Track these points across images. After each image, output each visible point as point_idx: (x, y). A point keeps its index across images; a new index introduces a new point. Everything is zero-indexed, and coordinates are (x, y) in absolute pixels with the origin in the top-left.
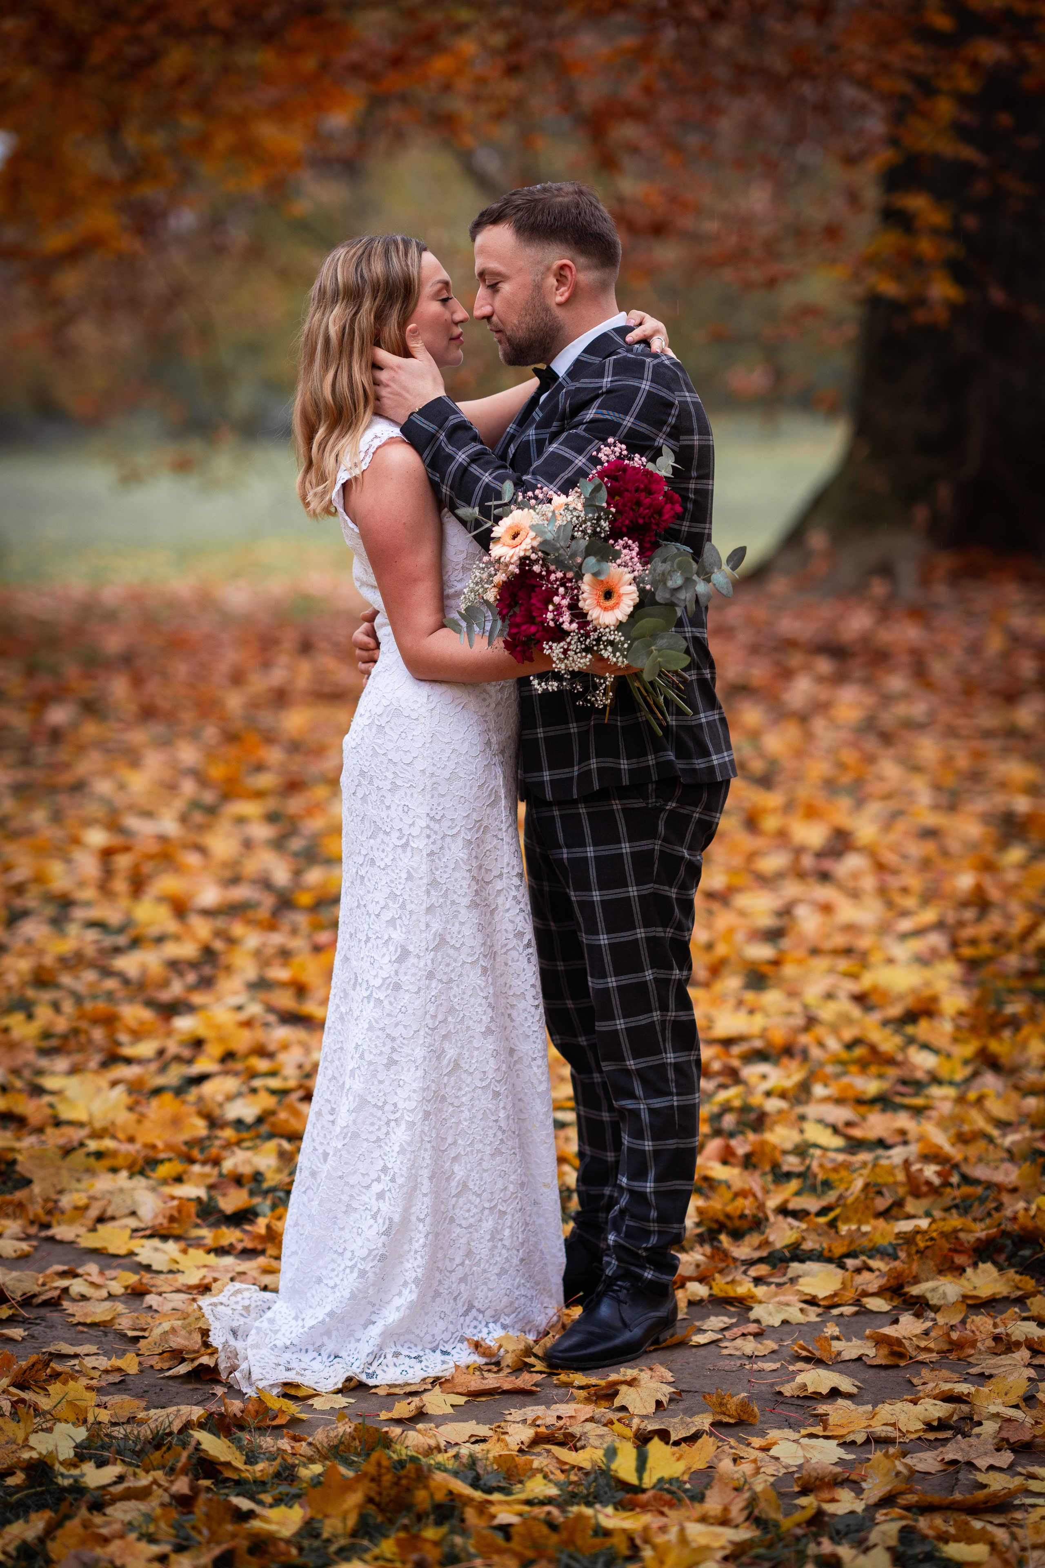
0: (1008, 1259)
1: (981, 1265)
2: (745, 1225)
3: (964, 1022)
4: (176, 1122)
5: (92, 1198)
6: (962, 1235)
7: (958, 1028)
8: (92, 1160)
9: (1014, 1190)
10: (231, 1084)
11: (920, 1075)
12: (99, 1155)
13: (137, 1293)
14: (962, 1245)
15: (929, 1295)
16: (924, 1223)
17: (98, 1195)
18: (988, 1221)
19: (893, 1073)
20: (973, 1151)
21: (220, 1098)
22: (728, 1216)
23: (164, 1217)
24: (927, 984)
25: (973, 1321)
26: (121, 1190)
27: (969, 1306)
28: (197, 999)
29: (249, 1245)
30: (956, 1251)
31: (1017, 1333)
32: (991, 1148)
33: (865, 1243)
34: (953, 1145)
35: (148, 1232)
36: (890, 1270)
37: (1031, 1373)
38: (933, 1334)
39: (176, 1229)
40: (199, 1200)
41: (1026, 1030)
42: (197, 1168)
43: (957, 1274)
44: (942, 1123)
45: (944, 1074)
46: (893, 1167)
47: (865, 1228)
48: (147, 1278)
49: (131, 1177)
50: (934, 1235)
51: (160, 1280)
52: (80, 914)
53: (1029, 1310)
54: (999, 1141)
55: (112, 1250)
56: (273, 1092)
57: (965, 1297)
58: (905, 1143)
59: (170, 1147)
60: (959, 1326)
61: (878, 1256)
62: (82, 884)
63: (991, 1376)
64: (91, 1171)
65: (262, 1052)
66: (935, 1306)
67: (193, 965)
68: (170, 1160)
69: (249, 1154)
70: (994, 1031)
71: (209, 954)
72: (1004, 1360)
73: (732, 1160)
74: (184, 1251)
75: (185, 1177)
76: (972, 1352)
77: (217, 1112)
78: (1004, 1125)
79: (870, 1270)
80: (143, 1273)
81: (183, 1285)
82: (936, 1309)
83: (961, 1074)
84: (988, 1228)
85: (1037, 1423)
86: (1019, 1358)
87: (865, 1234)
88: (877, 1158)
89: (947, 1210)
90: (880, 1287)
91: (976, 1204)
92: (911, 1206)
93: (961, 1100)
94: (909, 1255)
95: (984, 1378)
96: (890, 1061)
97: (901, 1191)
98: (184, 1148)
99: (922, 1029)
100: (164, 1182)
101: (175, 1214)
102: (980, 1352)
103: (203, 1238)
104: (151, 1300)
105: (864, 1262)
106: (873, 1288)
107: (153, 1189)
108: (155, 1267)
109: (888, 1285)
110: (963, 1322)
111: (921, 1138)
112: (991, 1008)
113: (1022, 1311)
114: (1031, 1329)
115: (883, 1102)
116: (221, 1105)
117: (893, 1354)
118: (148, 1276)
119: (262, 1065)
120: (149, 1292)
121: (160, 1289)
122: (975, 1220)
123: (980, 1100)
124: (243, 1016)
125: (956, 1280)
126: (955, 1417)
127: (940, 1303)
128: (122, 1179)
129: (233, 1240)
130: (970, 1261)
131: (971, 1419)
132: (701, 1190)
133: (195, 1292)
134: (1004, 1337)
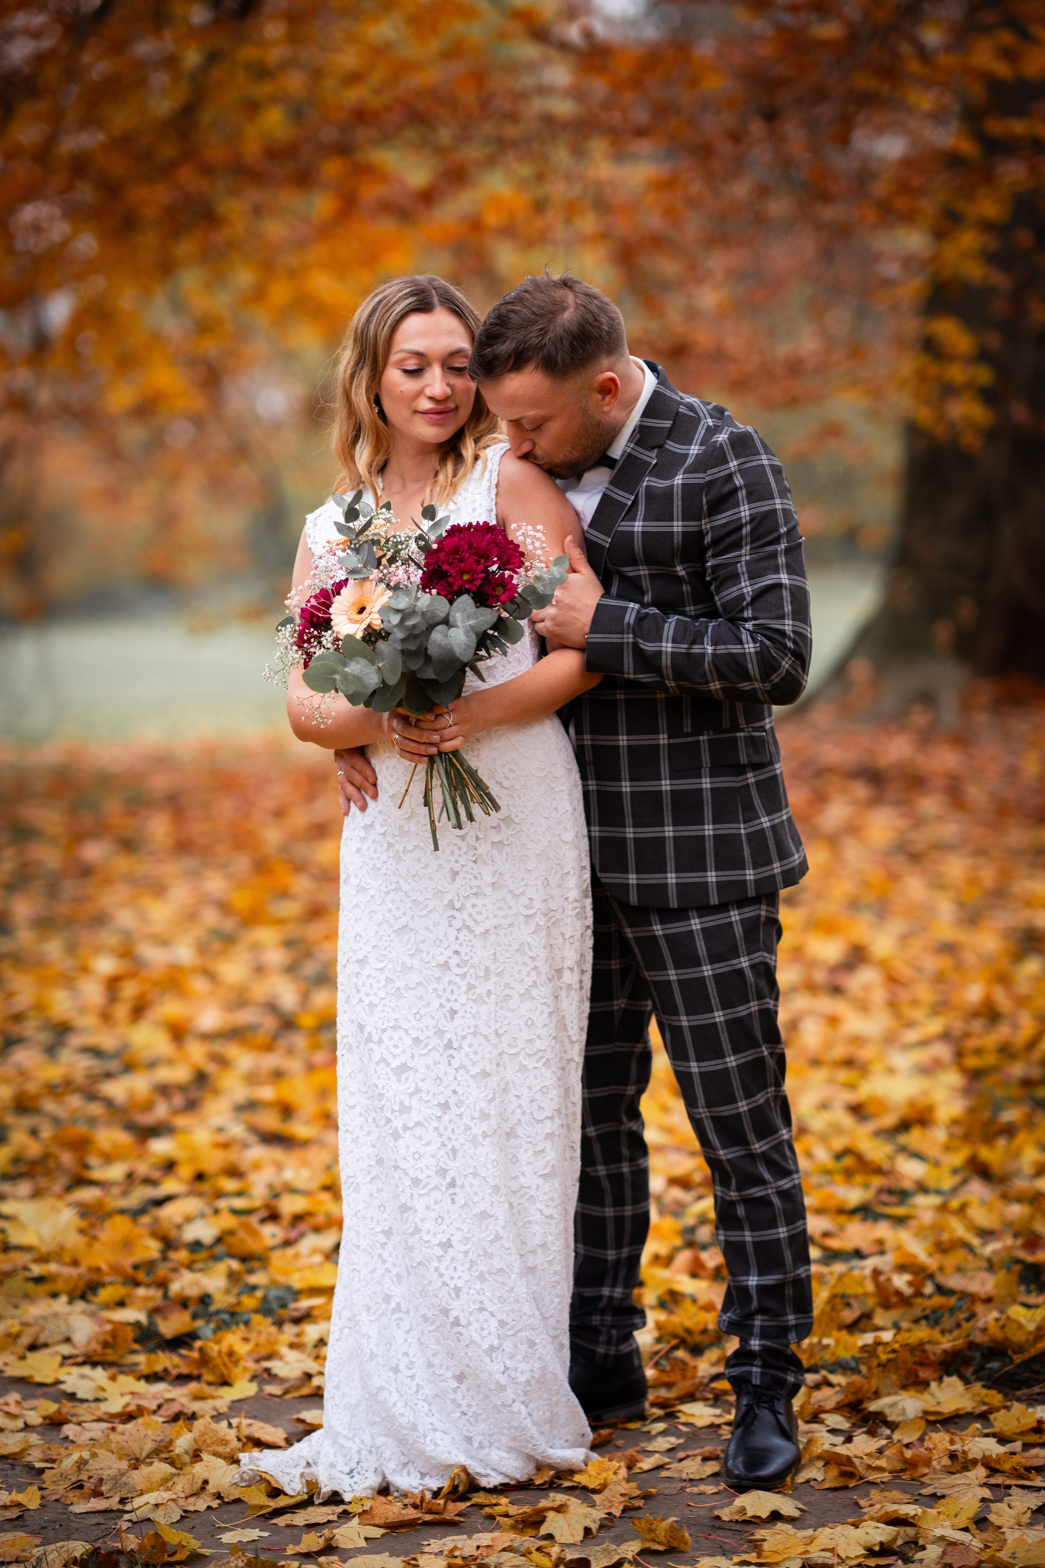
0: (975, 1373)
1: (946, 1379)
2: (706, 1340)
3: (958, 1131)
4: (127, 1244)
5: (26, 1324)
6: (928, 1347)
7: (952, 1136)
8: (30, 1286)
9: (988, 1300)
10: (191, 1205)
11: (907, 1184)
12: (39, 1280)
13: (54, 1423)
14: (927, 1358)
15: (887, 1411)
16: (887, 1336)
17: (32, 1321)
18: (956, 1333)
19: (877, 1182)
20: (950, 1261)
21: (178, 1219)
22: (688, 1331)
23: (98, 1342)
24: (925, 1093)
25: (930, 1438)
26: (56, 1315)
27: (929, 1423)
28: (181, 1121)
29: (185, 1370)
30: (921, 1364)
31: (975, 1450)
32: (970, 1258)
33: (828, 1357)
34: (931, 1255)
35: (80, 1359)
36: (848, 1384)
37: (986, 1493)
38: (887, 1453)
39: (111, 1356)
40: (137, 1324)
41: (1021, 1137)
42: (141, 1292)
43: (920, 1388)
44: (920, 1233)
45: (931, 1183)
46: (863, 1278)
47: (826, 1341)
48: (68, 1407)
49: (71, 1302)
50: (896, 1346)
51: (82, 1409)
52: (75, 1041)
53: (993, 1426)
54: (979, 1250)
55: (38, 1379)
56: (236, 1212)
57: (926, 1413)
58: (882, 1253)
59: (116, 1269)
60: (916, 1444)
61: (840, 1370)
62: (82, 1010)
63: (943, 1497)
64: (28, 1297)
65: (234, 1172)
66: (893, 1422)
67: (182, 1088)
68: (111, 1283)
69: (198, 1276)
70: (989, 1139)
71: (201, 1078)
72: (958, 1479)
73: (702, 1273)
74: (113, 1378)
75: (127, 1301)
76: (926, 1471)
77: (173, 1234)
78: (986, 1234)
79: (830, 1385)
80: (64, 1401)
81: (106, 1413)
82: (893, 1426)
83: (948, 1182)
84: (955, 1339)
85: (987, 1547)
86: (974, 1477)
87: (827, 1347)
88: (852, 1269)
89: (916, 1321)
90: (838, 1403)
91: (947, 1315)
92: (880, 1318)
93: (943, 1208)
94: (870, 1369)
95: (936, 1498)
96: (878, 1171)
97: (871, 1302)
98: (130, 1270)
99: (914, 1138)
100: (107, 1306)
101: (109, 1338)
102: (935, 1471)
103: (136, 1364)
104: (69, 1430)
105: (825, 1378)
106: (830, 1405)
107: (92, 1315)
108: (80, 1395)
109: (847, 1401)
110: (921, 1440)
111: (899, 1248)
112: (986, 1114)
113: (984, 1427)
114: (991, 1447)
115: (864, 1212)
116: (179, 1227)
117: (843, 1474)
118: (70, 1404)
119: (229, 1185)
120: (67, 1422)
121: (81, 1419)
122: (943, 1332)
123: (963, 1208)
124: (222, 1138)
125: (919, 1396)
126: (900, 1542)
127: (899, 1419)
128: (60, 1305)
129: (168, 1365)
130: (936, 1375)
131: (916, 1543)
132: (662, 1305)
133: (117, 1420)
134: (960, 1455)
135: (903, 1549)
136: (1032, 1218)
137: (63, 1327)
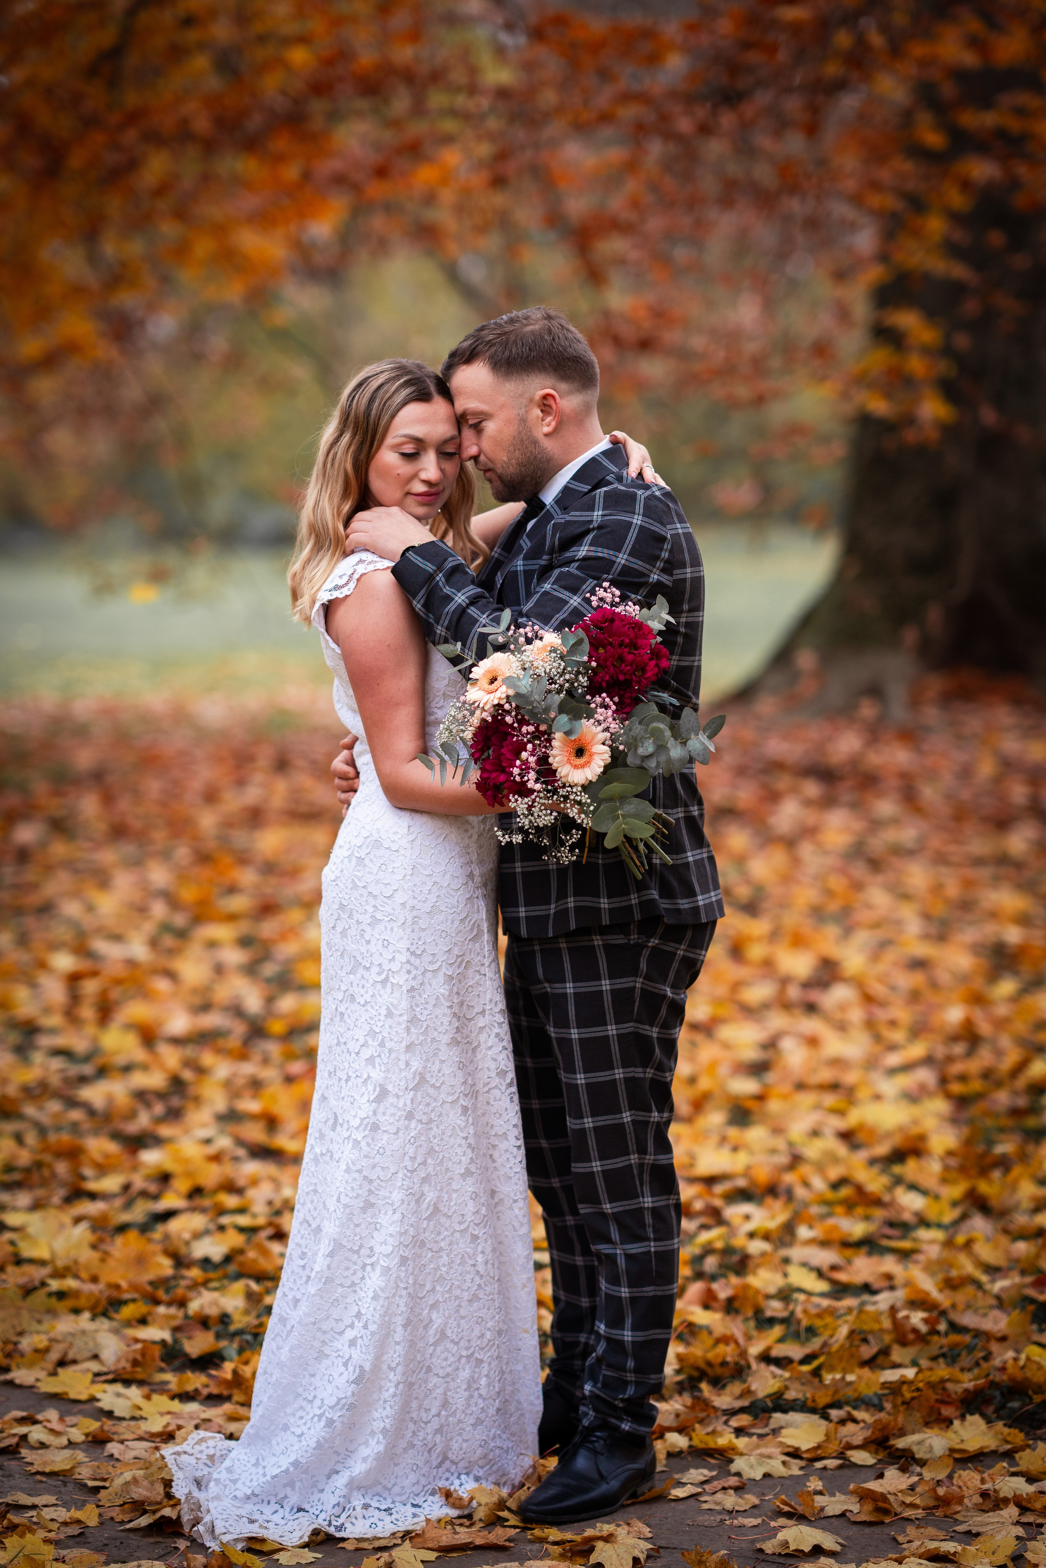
0: (996, 1411)
1: (968, 1417)
2: (725, 1372)
3: (953, 1162)
4: (141, 1261)
5: (53, 1341)
6: (949, 1386)
7: (946, 1168)
8: (53, 1301)
9: (1003, 1339)
10: (198, 1221)
11: (907, 1217)
12: (61, 1295)
13: (98, 1441)
14: (949, 1396)
15: (915, 1449)
16: (910, 1373)
17: (59, 1337)
18: (976, 1371)
19: (879, 1214)
20: (960, 1297)
21: (186, 1236)
22: (709, 1364)
23: (127, 1361)
24: (915, 1122)
25: (960, 1476)
26: (83, 1332)
27: (957, 1460)
28: (165, 1131)
29: (215, 1390)
30: (943, 1402)
31: (1005, 1488)
32: (980, 1294)
33: (850, 1393)
34: (941, 1290)
35: (110, 1377)
36: (876, 1421)
37: (1020, 1531)
38: (919, 1489)
39: (140, 1374)
40: (163, 1342)
41: (1016, 1171)
42: (162, 1310)
43: (944, 1426)
44: (930, 1268)
45: (932, 1216)
46: (879, 1314)
47: (850, 1378)
48: (108, 1425)
49: (93, 1319)
50: (921, 1385)
51: (122, 1427)
52: (45, 1041)
53: (1018, 1465)
54: (988, 1287)
55: (72, 1396)
56: (242, 1230)
57: (952, 1450)
58: (892, 1288)
59: (134, 1287)
60: (945, 1480)
61: (863, 1407)
62: (47, 1011)
63: (978, 1534)
64: (52, 1312)
65: (231, 1187)
66: (921, 1459)
67: (161, 1096)
68: (134, 1300)
69: (215, 1295)
70: (984, 1171)
71: (177, 1084)
72: (992, 1517)
73: (714, 1304)
74: (148, 1397)
75: (150, 1319)
76: (959, 1508)
77: (183, 1250)
78: (993, 1270)
79: (855, 1421)
80: (104, 1419)
81: (146, 1432)
82: (922, 1463)
83: (949, 1216)
84: (976, 1378)
86: (1007, 1516)
87: (850, 1383)
88: (863, 1304)
89: (934, 1359)
90: (865, 1439)
91: (964, 1353)
92: (897, 1354)
93: (949, 1244)
94: (895, 1406)
95: (971, 1536)
96: (877, 1202)
97: (887, 1338)
98: (149, 1289)
99: (910, 1169)
100: (128, 1324)
101: (139, 1357)
102: (967, 1509)
103: (167, 1383)
104: (113, 1448)
105: (849, 1413)
106: (858, 1440)
107: (116, 1332)
108: (117, 1413)
109: (874, 1437)
110: (950, 1477)
111: (908, 1284)
112: (980, 1148)
114: (1019, 1486)
115: (869, 1245)
116: (187, 1243)
117: (878, 1510)
118: (110, 1423)
119: (231, 1201)
120: (110, 1440)
121: (122, 1437)
122: (962, 1370)
123: (969, 1244)
124: (211, 1150)
125: (943, 1433)
127: (926, 1456)
128: (84, 1320)
129: (198, 1385)
130: (958, 1413)
132: (681, 1336)
133: (158, 1440)
134: (992, 1493)
136: (1038, 1256)
137: (91, 1345)
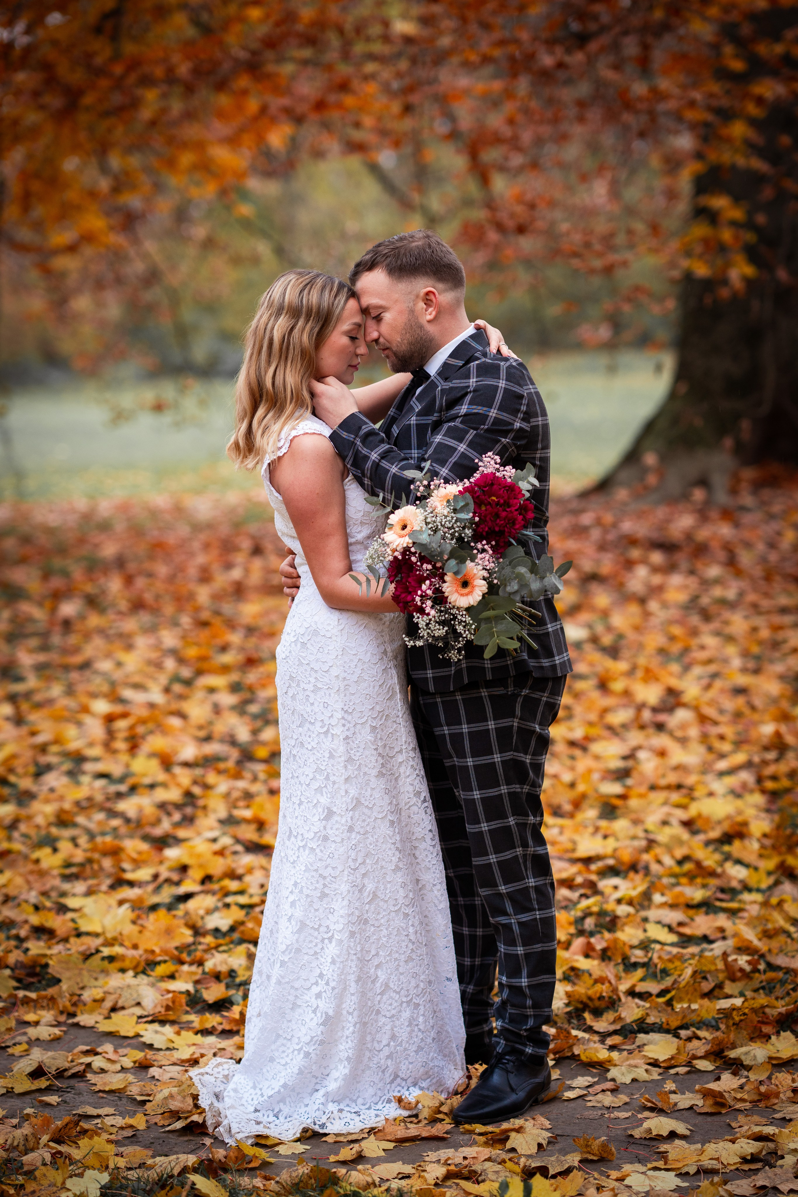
1: (782, 1033)
2: (602, 1004)
3: (767, 842)
4: (169, 932)
5: (107, 993)
6: (767, 1010)
7: (763, 847)
8: (106, 963)
10: (209, 901)
11: (734, 884)
12: (111, 959)
13: (143, 1067)
14: (768, 1018)
15: (743, 1058)
16: (738, 1002)
17: (111, 991)
18: (787, 999)
19: (714, 883)
20: (775, 944)
21: (201, 912)
22: (590, 998)
23: (162, 1007)
24: (740, 812)
25: (777, 1077)
26: (129, 986)
27: (774, 1066)
28: (182, 833)
29: (227, 1027)
30: (763, 1023)
32: (789, 941)
33: (694, 1017)
34: (760, 939)
35: (150, 1019)
36: (713, 1038)
38: (746, 1088)
39: (172, 1016)
40: (188, 992)
42: (185, 968)
43: (764, 1040)
44: (751, 923)
45: (753, 883)
46: (715, 958)
47: (694, 1006)
48: (150, 1054)
49: (136, 976)
50: (746, 1011)
51: (160, 1056)
52: (90, 767)
54: (795, 936)
55: (123, 1033)
56: (242, 907)
57: (770, 1058)
58: (724, 938)
59: (165, 952)
60: (766, 1081)
61: (704, 1027)
62: (91, 744)
63: (790, 1120)
64: (105, 972)
65: (233, 875)
66: (748, 1065)
67: (178, 806)
68: (165, 962)
69: (225, 956)
70: (791, 849)
71: (190, 797)
73: (592, 954)
74: (178, 1033)
75: (177, 975)
76: (776, 1101)
77: (199, 923)
79: (698, 1038)
80: (147, 1050)
81: (178, 1059)
82: (749, 1068)
83: (766, 882)
84: (787, 1005)
87: (694, 1011)
88: (703, 951)
89: (756, 990)
90: (706, 1051)
91: (778, 986)
92: (729, 988)
93: (765, 904)
94: (728, 1027)
95: (786, 1121)
96: (712, 874)
97: (721, 976)
98: (176, 953)
99: (736, 848)
100: (162, 979)
101: (170, 1004)
102: (782, 1102)
103: (192, 1022)
104: (154, 1071)
105: (694, 1032)
106: (701, 1052)
107: (153, 985)
108: (156, 1046)
109: (713, 1050)
110: (769, 1078)
111: (736, 935)
112: (788, 831)
115: (706, 906)
116: (202, 918)
117: (717, 1104)
119: (233, 885)
120: (152, 1066)
121: (160, 1063)
122: (777, 998)
123: (780, 903)
124: (217, 847)
125: (764, 1046)
126: (764, 1153)
127: (751, 1063)
128: (129, 977)
129: (215, 1024)
130: (775, 1031)
131: (776, 1154)
132: (566, 978)
133: (187, 1064)
135: (767, 1157)
